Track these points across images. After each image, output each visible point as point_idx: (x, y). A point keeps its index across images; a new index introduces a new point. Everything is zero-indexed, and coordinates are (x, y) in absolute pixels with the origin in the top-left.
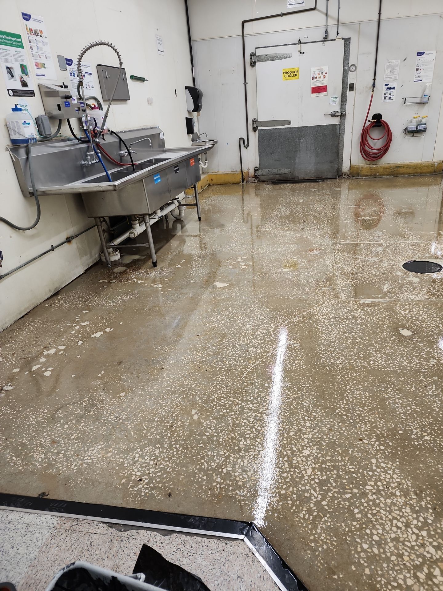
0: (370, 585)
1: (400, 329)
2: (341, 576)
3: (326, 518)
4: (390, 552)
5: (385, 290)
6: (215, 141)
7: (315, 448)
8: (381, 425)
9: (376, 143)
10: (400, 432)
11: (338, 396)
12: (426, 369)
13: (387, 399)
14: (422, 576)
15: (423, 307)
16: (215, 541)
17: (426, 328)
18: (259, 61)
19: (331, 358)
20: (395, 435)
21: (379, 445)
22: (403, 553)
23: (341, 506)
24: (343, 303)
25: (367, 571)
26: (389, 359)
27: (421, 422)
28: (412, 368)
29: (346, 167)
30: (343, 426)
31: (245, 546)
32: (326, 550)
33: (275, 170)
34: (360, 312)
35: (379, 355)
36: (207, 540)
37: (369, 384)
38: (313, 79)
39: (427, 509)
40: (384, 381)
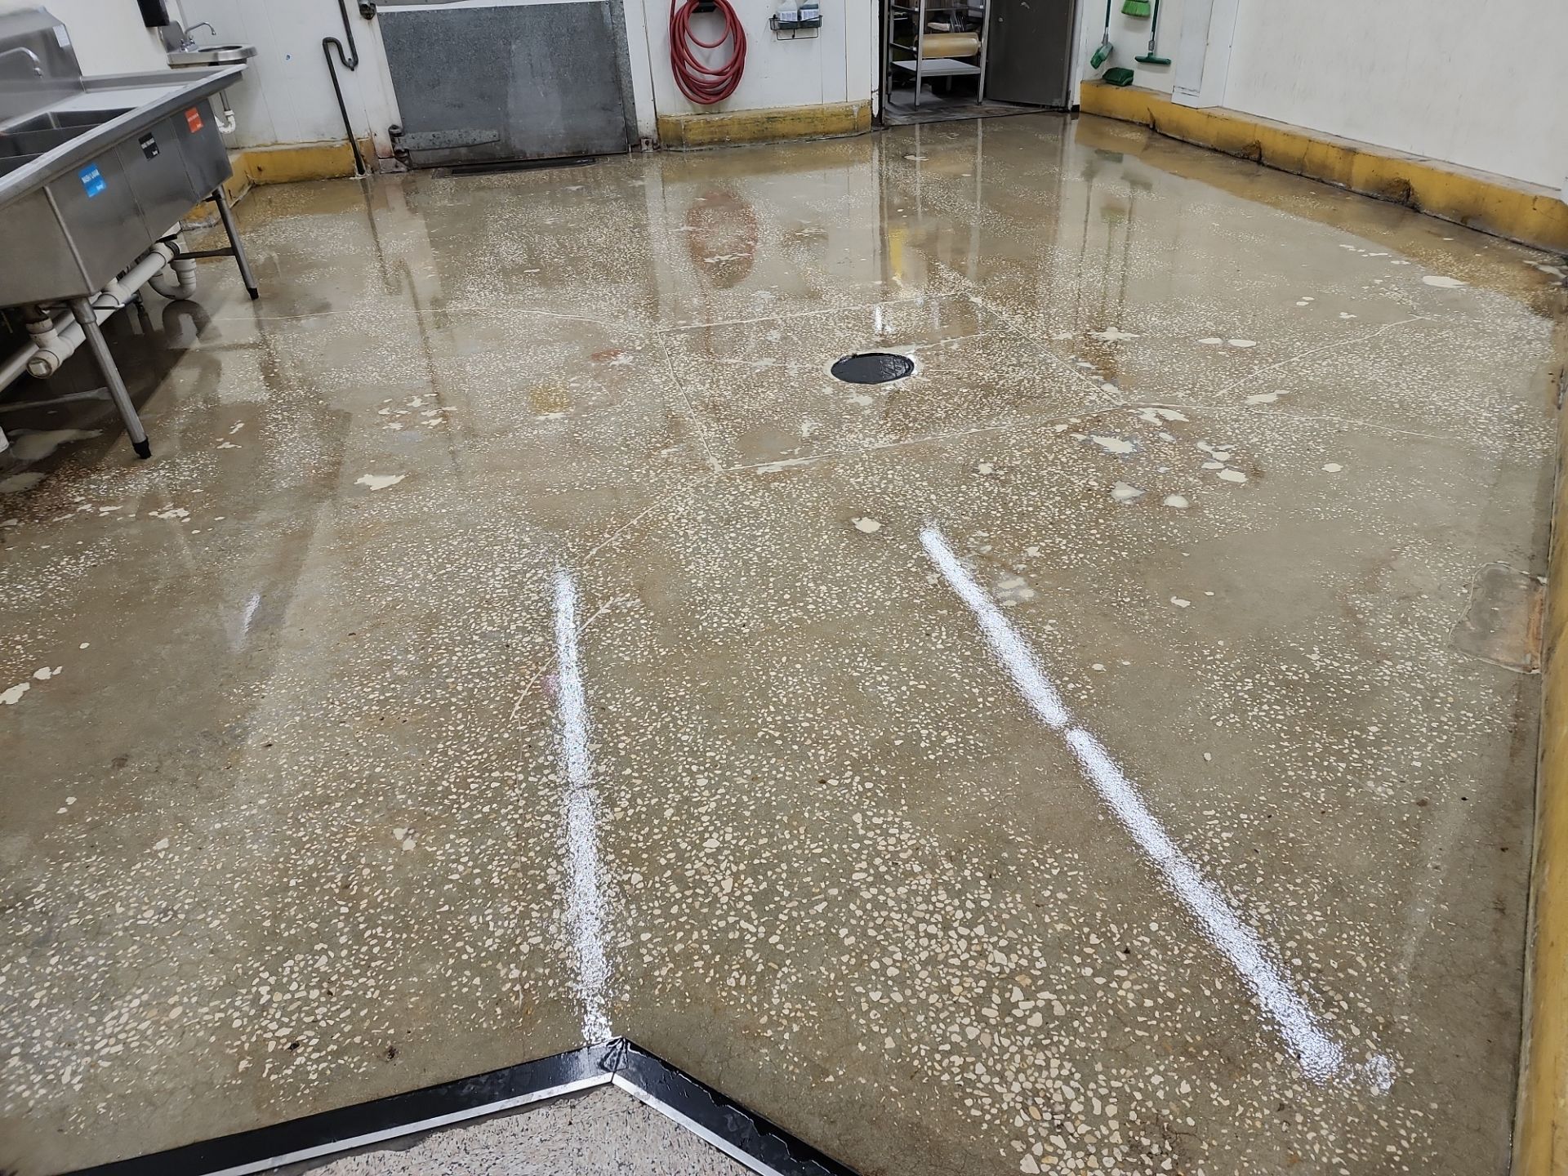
0: (900, 1067)
1: (854, 520)
2: (841, 1073)
3: (785, 970)
4: (925, 988)
5: (806, 434)
6: (244, 47)
7: (730, 830)
8: (858, 738)
9: (711, 58)
10: (898, 743)
11: (754, 700)
12: (922, 597)
13: (859, 679)
14: (991, 1013)
15: (892, 461)
16: (543, 1111)
17: (905, 507)
19: (720, 618)
20: (889, 753)
21: (861, 783)
22: (949, 981)
23: (811, 933)
24: (720, 481)
25: (889, 1043)
26: (844, 592)
27: (933, 710)
28: (894, 601)
29: (645, 122)
30: (780, 762)
31: (619, 1095)
32: (800, 1032)
33: (453, 135)
34: (763, 497)
35: (823, 588)
36: (521, 1118)
37: (814, 656)
39: (977, 880)
40: (845, 643)
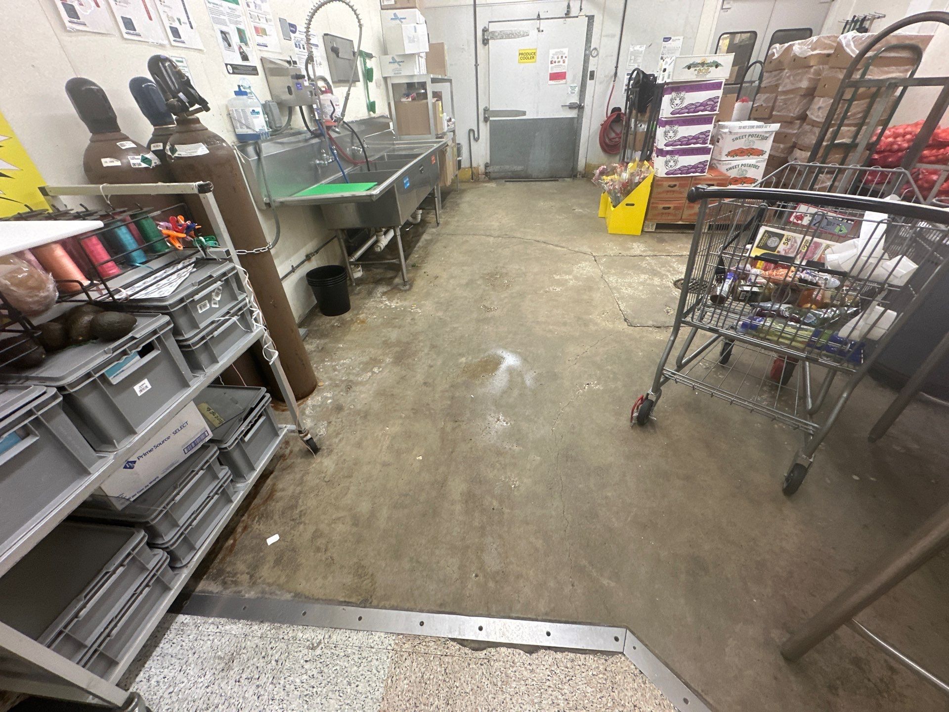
18: (492, 38)
29: (581, 165)
33: (507, 167)
38: (551, 63)
